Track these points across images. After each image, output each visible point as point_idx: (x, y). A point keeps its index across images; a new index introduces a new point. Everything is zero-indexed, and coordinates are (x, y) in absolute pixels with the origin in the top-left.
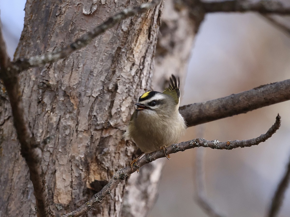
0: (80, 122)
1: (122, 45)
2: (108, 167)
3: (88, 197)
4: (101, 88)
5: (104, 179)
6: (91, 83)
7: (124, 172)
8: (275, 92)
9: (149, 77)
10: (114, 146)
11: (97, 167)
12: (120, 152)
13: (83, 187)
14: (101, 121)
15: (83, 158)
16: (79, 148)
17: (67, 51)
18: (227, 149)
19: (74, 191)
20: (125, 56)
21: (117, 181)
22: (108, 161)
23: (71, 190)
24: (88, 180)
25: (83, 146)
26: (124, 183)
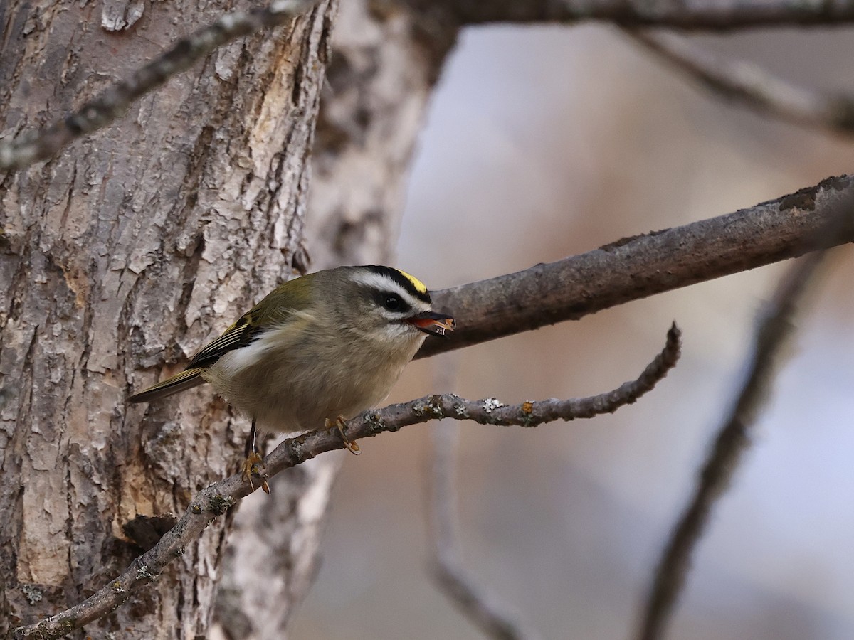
0: (94, 347)
1: (217, 121)
2: (174, 479)
3: (118, 564)
4: (156, 246)
5: (163, 511)
6: (125, 233)
7: (221, 491)
8: (663, 259)
9: (295, 213)
10: (193, 415)
11: (142, 478)
12: (210, 433)
13: (102, 536)
14: (155, 341)
15: (102, 450)
16: (92, 420)
17: (57, 139)
18: (522, 424)
19: (76, 547)
20: (224, 151)
21: (202, 520)
22: (174, 461)
23: (67, 545)
24: (116, 517)
25: (103, 415)
26: (223, 525)
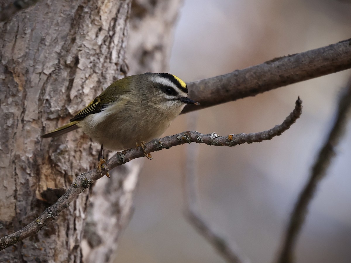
0: (27, 109)
1: (85, 3)
2: (65, 171)
3: (38, 211)
4: (56, 62)
5: (60, 186)
6: (42, 55)
7: (87, 177)
8: (294, 68)
9: (122, 47)
10: (74, 141)
11: (49, 171)
12: (82, 149)
13: (31, 198)
14: (56, 107)
15: (31, 157)
16: (26, 144)
17: (10, 12)
18: (228, 145)
19: (19, 203)
20: (88, 17)
21: (78, 190)
22: (65, 162)
23: (14, 202)
24: (38, 189)
25: (31, 141)
26: (88, 192)
